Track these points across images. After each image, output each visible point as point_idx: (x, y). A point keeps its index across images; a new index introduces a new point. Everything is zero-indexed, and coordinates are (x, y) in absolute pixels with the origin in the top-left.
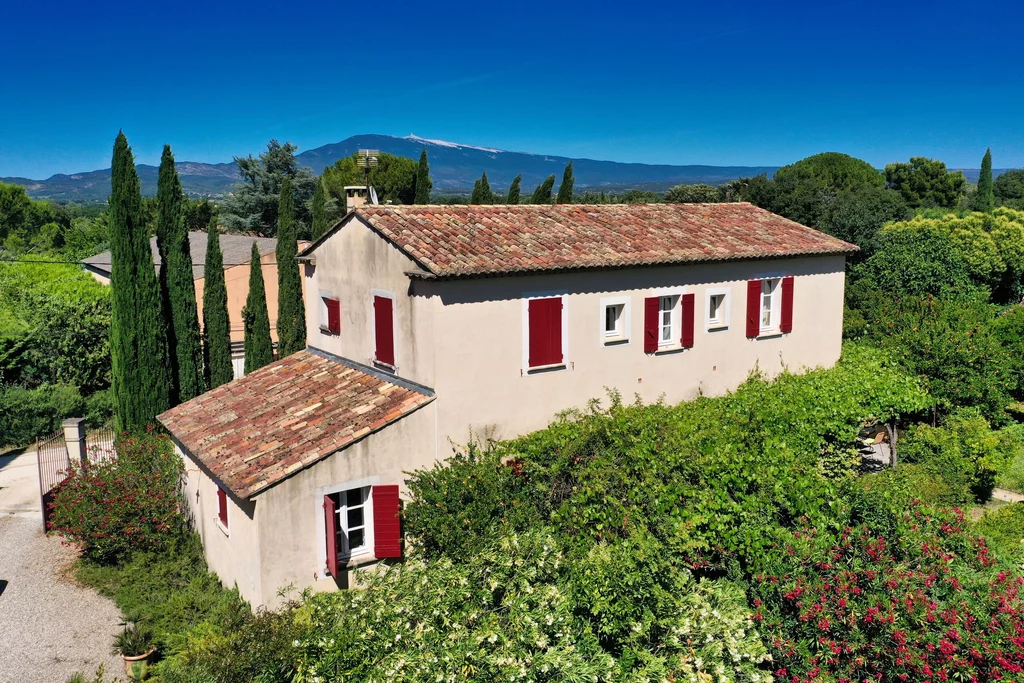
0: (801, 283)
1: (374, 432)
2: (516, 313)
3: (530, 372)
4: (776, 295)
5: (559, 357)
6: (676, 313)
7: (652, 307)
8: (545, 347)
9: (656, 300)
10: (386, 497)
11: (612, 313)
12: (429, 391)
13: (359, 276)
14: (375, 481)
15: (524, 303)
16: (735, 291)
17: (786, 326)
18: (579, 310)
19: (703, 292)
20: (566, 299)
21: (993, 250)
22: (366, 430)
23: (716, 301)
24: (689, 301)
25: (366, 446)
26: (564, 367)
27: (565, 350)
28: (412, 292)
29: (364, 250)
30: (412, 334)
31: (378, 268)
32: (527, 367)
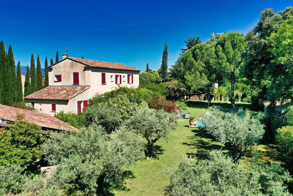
0: (134, 75)
1: (83, 91)
2: (99, 74)
3: (102, 85)
4: (131, 76)
5: (105, 83)
6: (119, 77)
10: (85, 102)
12: (90, 86)
13: (68, 69)
14: (83, 100)
16: (126, 75)
17: (132, 82)
19: (122, 75)
20: (106, 73)
25: (82, 94)
26: (106, 84)
28: (84, 70)
29: (70, 64)
30: (84, 77)
31: (74, 67)
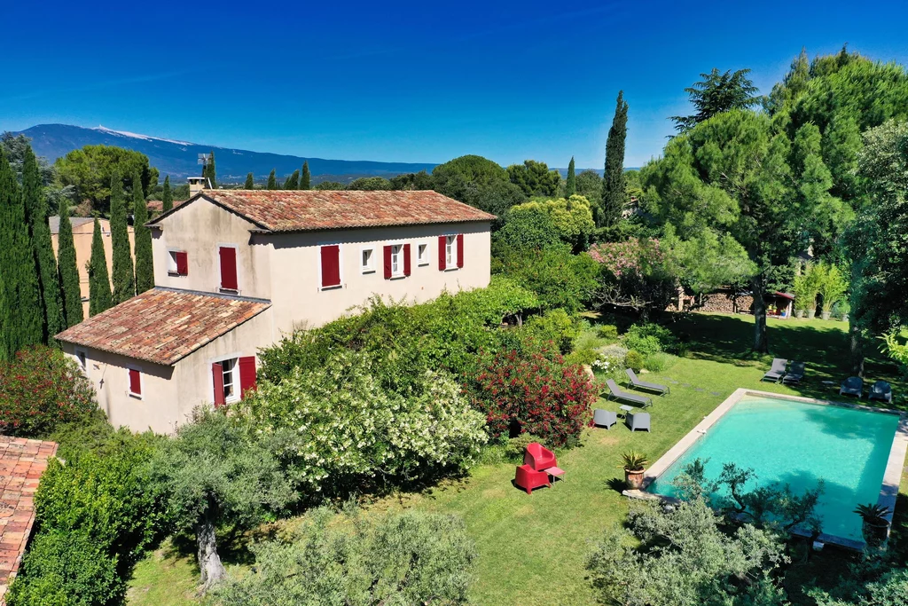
0: (467, 238)
1: (239, 325)
2: (313, 253)
3: (323, 290)
4: (454, 245)
5: (338, 281)
6: (400, 255)
7: (388, 251)
8: (331, 276)
9: (390, 247)
10: (247, 363)
11: (366, 254)
12: (269, 300)
13: (205, 235)
14: (240, 355)
15: (318, 248)
16: (432, 242)
17: (460, 264)
18: (349, 253)
19: (414, 243)
20: (341, 246)
21: (572, 221)
22: (235, 324)
23: (422, 248)
24: (407, 248)
25: (234, 334)
26: (341, 287)
27: (341, 277)
28: (252, 242)
29: (210, 218)
30: (252, 268)
31: (222, 229)
32: (321, 287)
